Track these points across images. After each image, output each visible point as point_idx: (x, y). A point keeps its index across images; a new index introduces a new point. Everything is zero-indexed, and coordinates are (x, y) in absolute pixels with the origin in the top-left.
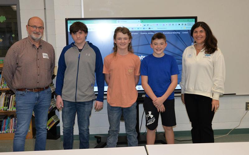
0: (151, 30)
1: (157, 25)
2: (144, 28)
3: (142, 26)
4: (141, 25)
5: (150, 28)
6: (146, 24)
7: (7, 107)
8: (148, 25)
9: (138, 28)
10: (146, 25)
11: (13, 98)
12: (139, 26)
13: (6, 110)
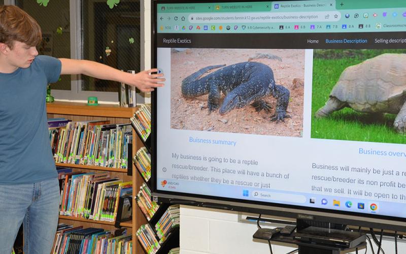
0: (365, 30)
1: (385, 14)
2: (344, 26)
3: (339, 17)
4: (336, 16)
5: (361, 26)
6: (352, 12)
7: (90, 210)
8: (356, 16)
9: (328, 26)
10: (352, 16)
11: (102, 191)
12: (331, 19)
13: (88, 218)
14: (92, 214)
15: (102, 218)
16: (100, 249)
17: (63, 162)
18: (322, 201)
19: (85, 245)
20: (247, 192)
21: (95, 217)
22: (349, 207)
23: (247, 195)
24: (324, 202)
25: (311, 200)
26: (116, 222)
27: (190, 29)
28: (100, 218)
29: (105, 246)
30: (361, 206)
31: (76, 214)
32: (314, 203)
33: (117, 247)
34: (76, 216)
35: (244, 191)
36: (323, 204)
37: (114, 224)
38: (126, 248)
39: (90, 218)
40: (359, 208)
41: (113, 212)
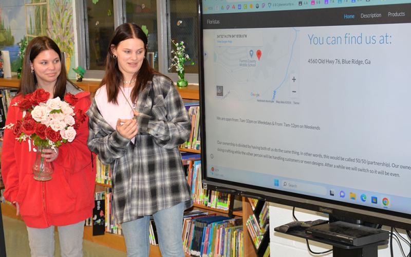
13: (206, 205)
14: (210, 201)
15: (218, 206)
16: (219, 238)
17: (187, 148)
18: (340, 194)
19: (207, 233)
20: (278, 181)
21: (212, 205)
22: (364, 201)
23: (278, 185)
24: (342, 194)
25: (331, 191)
26: (229, 211)
27: (228, 9)
28: (216, 207)
29: (223, 236)
30: (374, 200)
31: (199, 201)
32: (333, 195)
33: (232, 236)
34: (199, 203)
35: (275, 180)
36: (341, 196)
37: (228, 212)
38: (239, 239)
39: (208, 205)
40: (373, 202)
41: (227, 200)
